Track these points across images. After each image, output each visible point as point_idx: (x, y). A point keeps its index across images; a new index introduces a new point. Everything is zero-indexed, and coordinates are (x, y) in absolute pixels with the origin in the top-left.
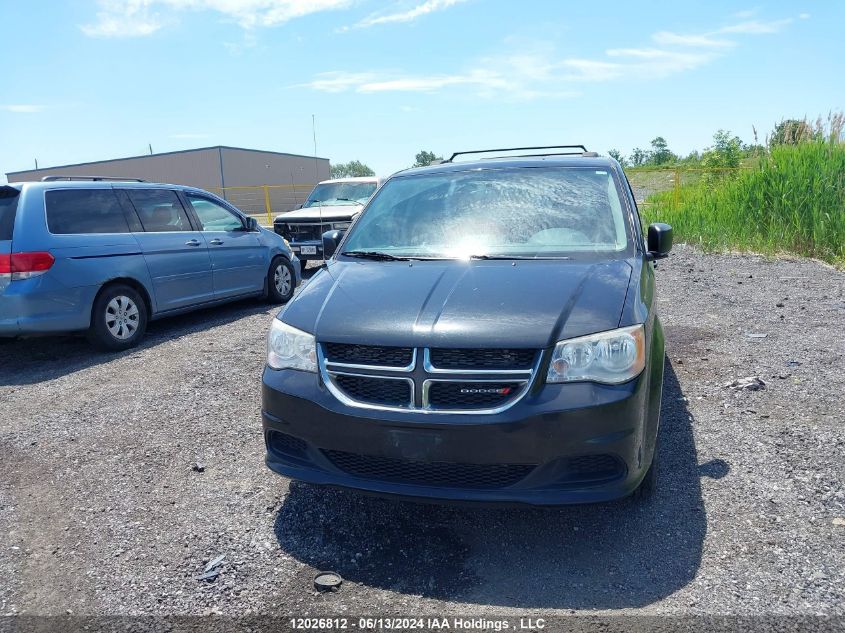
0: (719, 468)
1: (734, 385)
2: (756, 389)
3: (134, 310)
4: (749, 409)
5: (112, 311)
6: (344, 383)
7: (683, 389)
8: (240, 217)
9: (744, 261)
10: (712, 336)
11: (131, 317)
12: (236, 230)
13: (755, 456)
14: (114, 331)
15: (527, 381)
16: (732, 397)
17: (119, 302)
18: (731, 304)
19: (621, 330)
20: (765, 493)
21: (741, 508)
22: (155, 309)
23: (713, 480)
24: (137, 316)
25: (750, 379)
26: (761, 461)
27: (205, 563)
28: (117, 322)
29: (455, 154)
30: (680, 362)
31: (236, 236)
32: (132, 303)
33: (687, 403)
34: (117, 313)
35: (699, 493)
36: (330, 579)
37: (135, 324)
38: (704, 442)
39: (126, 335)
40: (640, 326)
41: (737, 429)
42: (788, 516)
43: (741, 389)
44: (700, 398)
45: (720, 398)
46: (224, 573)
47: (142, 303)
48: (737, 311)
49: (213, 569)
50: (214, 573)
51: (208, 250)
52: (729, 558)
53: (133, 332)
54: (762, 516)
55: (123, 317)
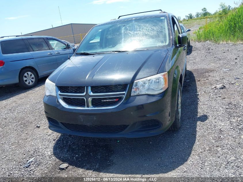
0: (204, 118)
1: (215, 88)
2: (222, 88)
3: (33, 76)
4: (219, 96)
5: (25, 77)
6: (65, 100)
7: (198, 90)
8: (65, 44)
9: (227, 45)
10: (212, 71)
11: (32, 78)
12: (64, 48)
13: (218, 113)
14: (27, 83)
15: (124, 96)
16: (214, 92)
17: (28, 74)
18: (220, 59)
19: (158, 75)
20: (219, 126)
21: (209, 133)
22: (39, 75)
23: (201, 123)
24: (34, 78)
25: (221, 85)
26: (220, 114)
27: (28, 161)
28: (28, 80)
29: (120, 17)
30: (199, 81)
31: (64, 50)
32: (32, 74)
33: (198, 95)
34: (27, 77)
35: (196, 128)
36: (65, 165)
37: (34, 80)
38: (202, 108)
39: (31, 84)
40: (166, 72)
41: (214, 103)
42: (225, 135)
43: (217, 89)
44: (203, 93)
45: (210, 92)
46: (32, 164)
47: (35, 73)
48: (221, 62)
49: (29, 163)
50: (29, 165)
51: (55, 55)
52: (201, 152)
53: (33, 83)
54: (216, 136)
55: (29, 78)
